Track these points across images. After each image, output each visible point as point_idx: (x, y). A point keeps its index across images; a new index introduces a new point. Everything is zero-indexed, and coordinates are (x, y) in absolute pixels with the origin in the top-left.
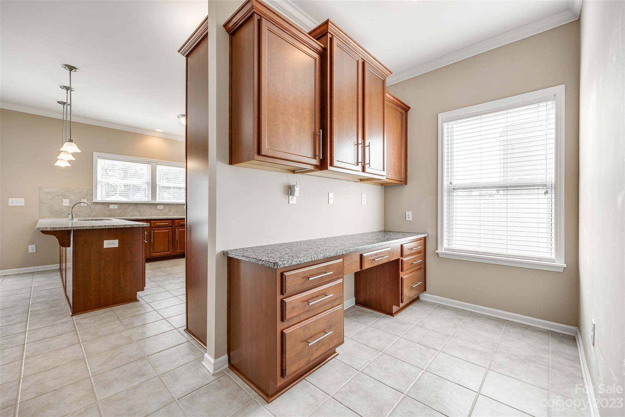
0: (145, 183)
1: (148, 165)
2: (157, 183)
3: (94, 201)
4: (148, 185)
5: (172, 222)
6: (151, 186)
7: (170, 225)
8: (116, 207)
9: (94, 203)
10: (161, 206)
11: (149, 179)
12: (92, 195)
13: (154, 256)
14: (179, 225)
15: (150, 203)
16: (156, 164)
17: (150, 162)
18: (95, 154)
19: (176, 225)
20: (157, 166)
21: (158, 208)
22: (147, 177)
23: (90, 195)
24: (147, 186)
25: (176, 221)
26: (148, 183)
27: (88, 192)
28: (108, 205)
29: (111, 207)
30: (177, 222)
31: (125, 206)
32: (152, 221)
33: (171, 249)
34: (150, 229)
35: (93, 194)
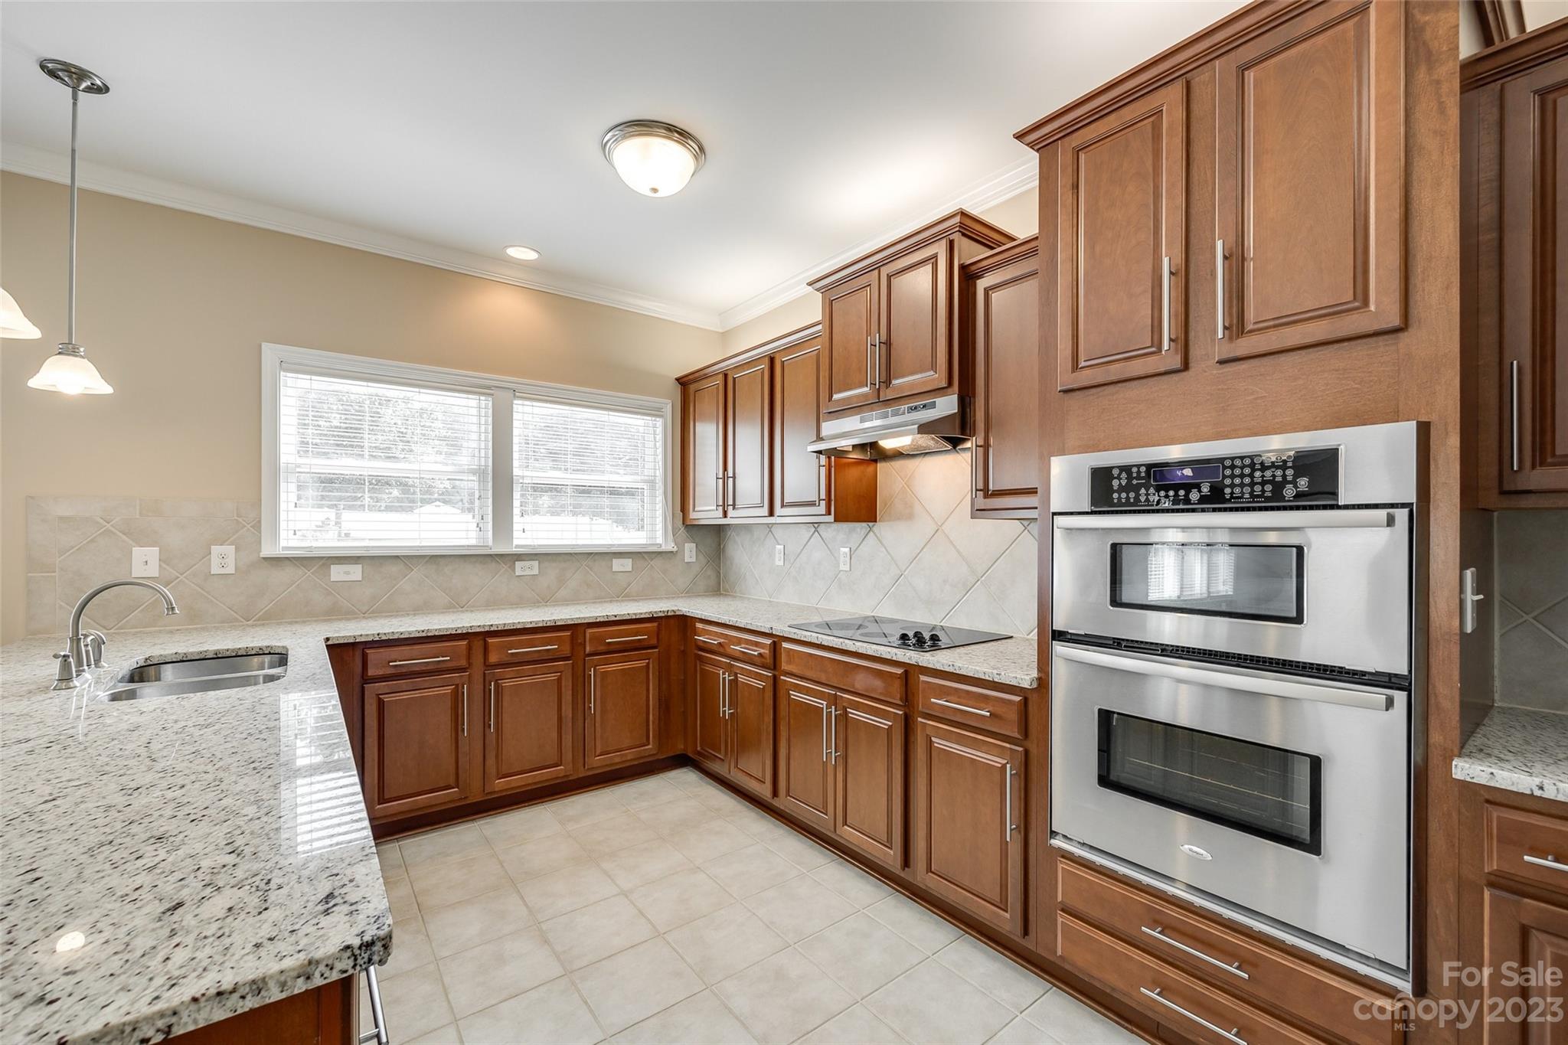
0: (473, 472)
1: (482, 398)
2: (516, 472)
3: (267, 551)
4: (482, 480)
5: (573, 638)
6: (490, 484)
7: (567, 650)
8: (355, 572)
9: (264, 558)
10: (527, 564)
11: (486, 457)
12: (258, 526)
13: (501, 791)
14: (602, 648)
15: (489, 552)
16: (512, 395)
17: (489, 388)
18: (270, 353)
19: (588, 649)
20: (515, 402)
21: (517, 574)
22: (476, 447)
23: (249, 526)
24: (476, 485)
25: (589, 631)
26: (480, 473)
27: (239, 516)
28: (323, 565)
29: (337, 573)
30: (593, 638)
31: (394, 569)
32: (490, 640)
33: (568, 756)
34: (484, 673)
35: (260, 522)
